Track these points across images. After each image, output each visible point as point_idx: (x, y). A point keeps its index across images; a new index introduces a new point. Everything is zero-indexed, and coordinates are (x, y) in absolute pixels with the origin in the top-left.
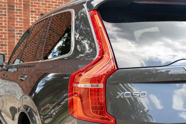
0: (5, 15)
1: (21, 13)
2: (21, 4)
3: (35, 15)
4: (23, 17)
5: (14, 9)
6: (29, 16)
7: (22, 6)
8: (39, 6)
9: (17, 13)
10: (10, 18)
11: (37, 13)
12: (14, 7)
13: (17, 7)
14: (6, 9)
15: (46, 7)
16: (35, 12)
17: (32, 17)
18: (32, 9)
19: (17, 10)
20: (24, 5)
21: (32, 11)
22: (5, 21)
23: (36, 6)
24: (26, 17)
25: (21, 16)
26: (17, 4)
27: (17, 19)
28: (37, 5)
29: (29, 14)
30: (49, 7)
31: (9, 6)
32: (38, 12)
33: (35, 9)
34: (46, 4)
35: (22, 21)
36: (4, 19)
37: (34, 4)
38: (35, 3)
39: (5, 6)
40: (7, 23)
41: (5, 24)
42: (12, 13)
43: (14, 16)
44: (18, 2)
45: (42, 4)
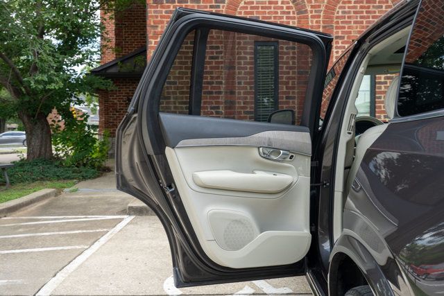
0: (294, 48)
2: (319, 27)
3: (342, 43)
7: (321, 29)
8: (349, 27)
10: (301, 52)
11: (346, 39)
15: (363, 27)
16: (343, 38)
17: (337, 48)
18: (337, 32)
20: (324, 27)
21: (337, 37)
22: (293, 58)
23: (344, 28)
26: (312, 27)
28: (346, 26)
32: (348, 37)
33: (343, 32)
34: (362, 22)
36: (291, 55)
37: (340, 25)
38: (342, 22)
40: (296, 61)
41: (294, 63)
44: (314, 24)
45: (355, 22)
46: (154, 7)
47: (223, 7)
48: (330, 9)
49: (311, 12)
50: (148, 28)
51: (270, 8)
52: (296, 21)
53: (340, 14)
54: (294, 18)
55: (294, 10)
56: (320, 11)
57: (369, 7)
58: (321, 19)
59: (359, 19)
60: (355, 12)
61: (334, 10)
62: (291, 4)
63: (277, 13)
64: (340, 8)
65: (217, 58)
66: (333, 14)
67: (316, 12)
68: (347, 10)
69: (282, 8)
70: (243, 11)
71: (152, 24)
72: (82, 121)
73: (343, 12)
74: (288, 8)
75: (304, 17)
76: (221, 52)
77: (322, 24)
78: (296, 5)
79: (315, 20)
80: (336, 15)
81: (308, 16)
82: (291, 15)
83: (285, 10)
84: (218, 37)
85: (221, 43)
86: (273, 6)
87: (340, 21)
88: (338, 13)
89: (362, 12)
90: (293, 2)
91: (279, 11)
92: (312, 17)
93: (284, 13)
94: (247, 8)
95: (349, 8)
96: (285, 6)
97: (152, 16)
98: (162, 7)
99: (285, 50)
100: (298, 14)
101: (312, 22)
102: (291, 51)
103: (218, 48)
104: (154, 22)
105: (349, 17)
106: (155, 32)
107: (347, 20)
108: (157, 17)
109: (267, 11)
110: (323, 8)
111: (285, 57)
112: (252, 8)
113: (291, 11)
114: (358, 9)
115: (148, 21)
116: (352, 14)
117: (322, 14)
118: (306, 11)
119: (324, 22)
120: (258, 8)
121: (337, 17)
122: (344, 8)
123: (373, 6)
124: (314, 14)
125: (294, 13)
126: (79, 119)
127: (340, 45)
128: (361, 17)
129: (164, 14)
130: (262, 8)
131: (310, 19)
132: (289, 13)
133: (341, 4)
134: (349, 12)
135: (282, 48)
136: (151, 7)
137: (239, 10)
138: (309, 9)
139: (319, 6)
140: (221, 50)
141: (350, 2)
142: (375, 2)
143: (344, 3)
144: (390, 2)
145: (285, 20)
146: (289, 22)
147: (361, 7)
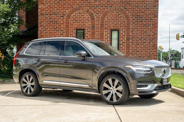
0: (90, 32)
1: (99, 30)
2: (99, 24)
3: (107, 30)
4: (100, 32)
5: (95, 28)
6: (104, 31)
7: (100, 25)
8: (110, 25)
9: (96, 30)
10: (92, 33)
12: (95, 26)
13: (96, 26)
14: (90, 28)
15: (114, 25)
16: (108, 28)
17: (105, 32)
18: (105, 26)
19: (96, 28)
20: (100, 24)
21: (105, 28)
22: (90, 35)
23: (108, 25)
24: (102, 32)
25: (99, 31)
26: (96, 24)
27: (96, 33)
29: (104, 30)
30: (116, 25)
31: (92, 26)
32: (109, 28)
33: (107, 26)
35: (100, 34)
36: (89, 34)
38: (107, 23)
39: (90, 26)
41: (90, 37)
42: (93, 30)
43: (95, 31)
44: (97, 23)
45: (112, 23)
46: (41, 16)
47: (65, 17)
48: (103, 18)
49: (96, 19)
50: (38, 23)
52: (91, 22)
53: (107, 20)
54: (90, 21)
56: (100, 19)
57: (117, 18)
58: (100, 22)
59: (113, 22)
60: (112, 20)
61: (104, 18)
62: (89, 16)
65: (63, 34)
67: (98, 19)
68: (109, 18)
70: (72, 18)
71: (40, 22)
72: (11, 56)
73: (107, 19)
74: (88, 17)
75: (94, 21)
76: (64, 33)
77: (100, 23)
78: (91, 17)
81: (95, 20)
82: (89, 20)
84: (63, 27)
85: (64, 29)
86: (83, 17)
87: (106, 22)
89: (114, 20)
90: (90, 16)
91: (85, 18)
92: (97, 21)
93: (86, 19)
94: (73, 17)
95: (110, 18)
96: (87, 17)
97: (40, 19)
98: (44, 16)
99: (87, 32)
100: (91, 20)
101: (96, 22)
102: (89, 33)
103: (63, 31)
104: (41, 21)
105: (110, 21)
106: (41, 25)
107: (109, 22)
108: (42, 19)
109: (81, 18)
110: (100, 18)
111: (87, 34)
112: (75, 17)
113: (89, 19)
115: (38, 21)
116: (111, 20)
118: (94, 19)
119: (101, 23)
120: (77, 17)
121: (105, 21)
125: (90, 19)
126: (10, 55)
127: (106, 31)
128: (114, 21)
129: (44, 18)
130: (79, 17)
132: (88, 19)
134: (110, 19)
135: (86, 31)
136: (40, 16)
137: (71, 18)
138: (95, 18)
139: (99, 17)
140: (64, 32)
141: (110, 16)
142: (119, 16)
143: (108, 16)
144: (124, 16)
145: (87, 22)
146: (88, 23)
147: (114, 18)
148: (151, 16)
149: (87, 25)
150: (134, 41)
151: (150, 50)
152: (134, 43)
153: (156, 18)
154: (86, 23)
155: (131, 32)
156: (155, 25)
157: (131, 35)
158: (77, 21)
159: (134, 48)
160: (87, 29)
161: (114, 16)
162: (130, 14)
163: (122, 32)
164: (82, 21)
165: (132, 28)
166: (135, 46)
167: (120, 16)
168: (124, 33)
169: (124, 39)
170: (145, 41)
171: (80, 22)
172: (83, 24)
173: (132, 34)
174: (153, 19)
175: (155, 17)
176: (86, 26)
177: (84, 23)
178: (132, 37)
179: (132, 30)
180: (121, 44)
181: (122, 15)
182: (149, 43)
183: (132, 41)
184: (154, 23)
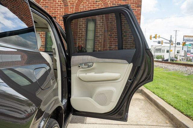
49: (70, 6)
51: (53, 3)
52: (64, 9)
54: (63, 8)
55: (63, 5)
56: (74, 6)
57: (94, 5)
58: (74, 9)
61: (79, 5)
62: (62, 2)
63: (56, 5)
64: (82, 5)
66: (79, 7)
68: (85, 6)
69: (58, 3)
70: (42, 4)
73: (83, 7)
75: (67, 8)
77: (74, 11)
78: (64, 3)
79: (71, 9)
80: (80, 8)
82: (62, 7)
83: (59, 4)
86: (54, 2)
87: (82, 10)
88: (81, 7)
89: (91, 7)
90: (63, 1)
91: (57, 5)
92: (71, 8)
93: (59, 5)
95: (86, 5)
96: (59, 3)
100: (64, 6)
101: (70, 10)
102: (61, 21)
109: (52, 4)
110: (75, 5)
112: (46, 3)
113: (62, 5)
114: (89, 6)
117: (74, 7)
118: (68, 5)
120: (48, 3)
122: (84, 5)
123: (96, 5)
124: (71, 7)
125: (63, 6)
127: (81, 20)
130: (50, 3)
131: (69, 9)
133: (82, 4)
134: (86, 7)
138: (69, 5)
139: (74, 4)
141: (86, 3)
142: (96, 4)
143: (84, 3)
144: (102, 4)
145: (59, 8)
146: (60, 10)
147: (91, 5)
148: (133, 5)
149: (59, 13)
150: (113, 33)
151: (131, 45)
152: (113, 36)
153: (139, 9)
154: (58, 10)
155: (110, 23)
156: (138, 16)
157: (110, 27)
158: (48, 7)
159: (113, 41)
160: (59, 17)
161: (91, 3)
162: (109, 2)
163: (100, 22)
164: (53, 7)
165: (111, 19)
166: (114, 39)
167: (98, 3)
168: (101, 24)
169: (102, 31)
170: (126, 34)
171: (51, 8)
172: (55, 11)
173: (111, 25)
174: (135, 10)
175: (138, 7)
176: (57, 14)
177: (55, 9)
178: (111, 29)
179: (112, 21)
180: (97, 37)
181: (100, 3)
182: (130, 36)
183: (110, 33)
184: (137, 14)
